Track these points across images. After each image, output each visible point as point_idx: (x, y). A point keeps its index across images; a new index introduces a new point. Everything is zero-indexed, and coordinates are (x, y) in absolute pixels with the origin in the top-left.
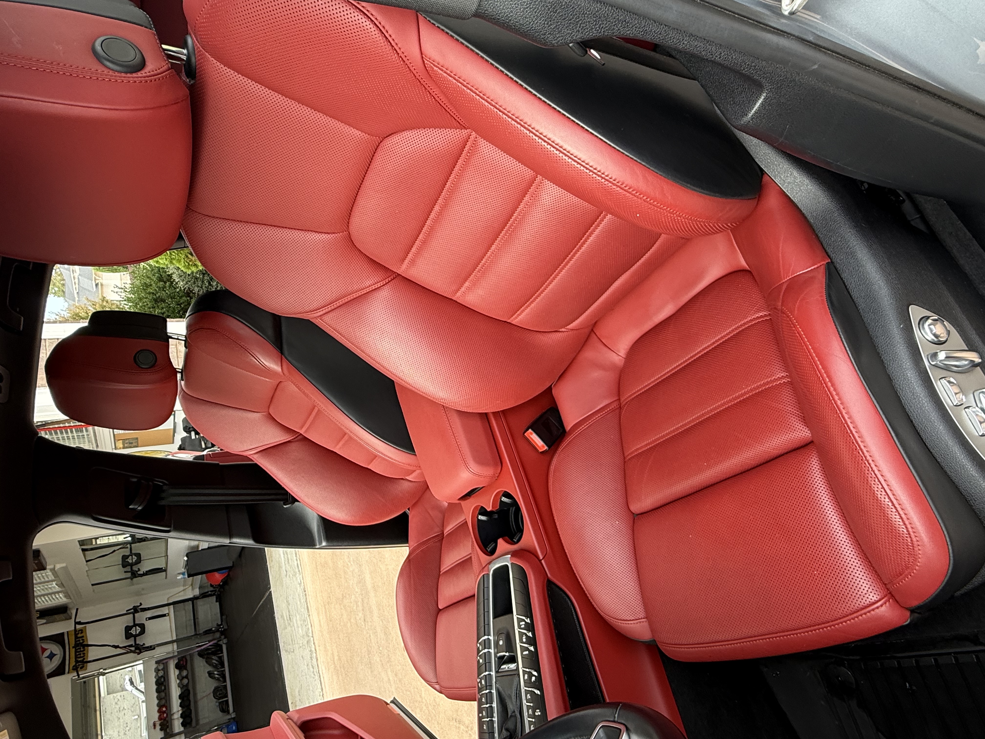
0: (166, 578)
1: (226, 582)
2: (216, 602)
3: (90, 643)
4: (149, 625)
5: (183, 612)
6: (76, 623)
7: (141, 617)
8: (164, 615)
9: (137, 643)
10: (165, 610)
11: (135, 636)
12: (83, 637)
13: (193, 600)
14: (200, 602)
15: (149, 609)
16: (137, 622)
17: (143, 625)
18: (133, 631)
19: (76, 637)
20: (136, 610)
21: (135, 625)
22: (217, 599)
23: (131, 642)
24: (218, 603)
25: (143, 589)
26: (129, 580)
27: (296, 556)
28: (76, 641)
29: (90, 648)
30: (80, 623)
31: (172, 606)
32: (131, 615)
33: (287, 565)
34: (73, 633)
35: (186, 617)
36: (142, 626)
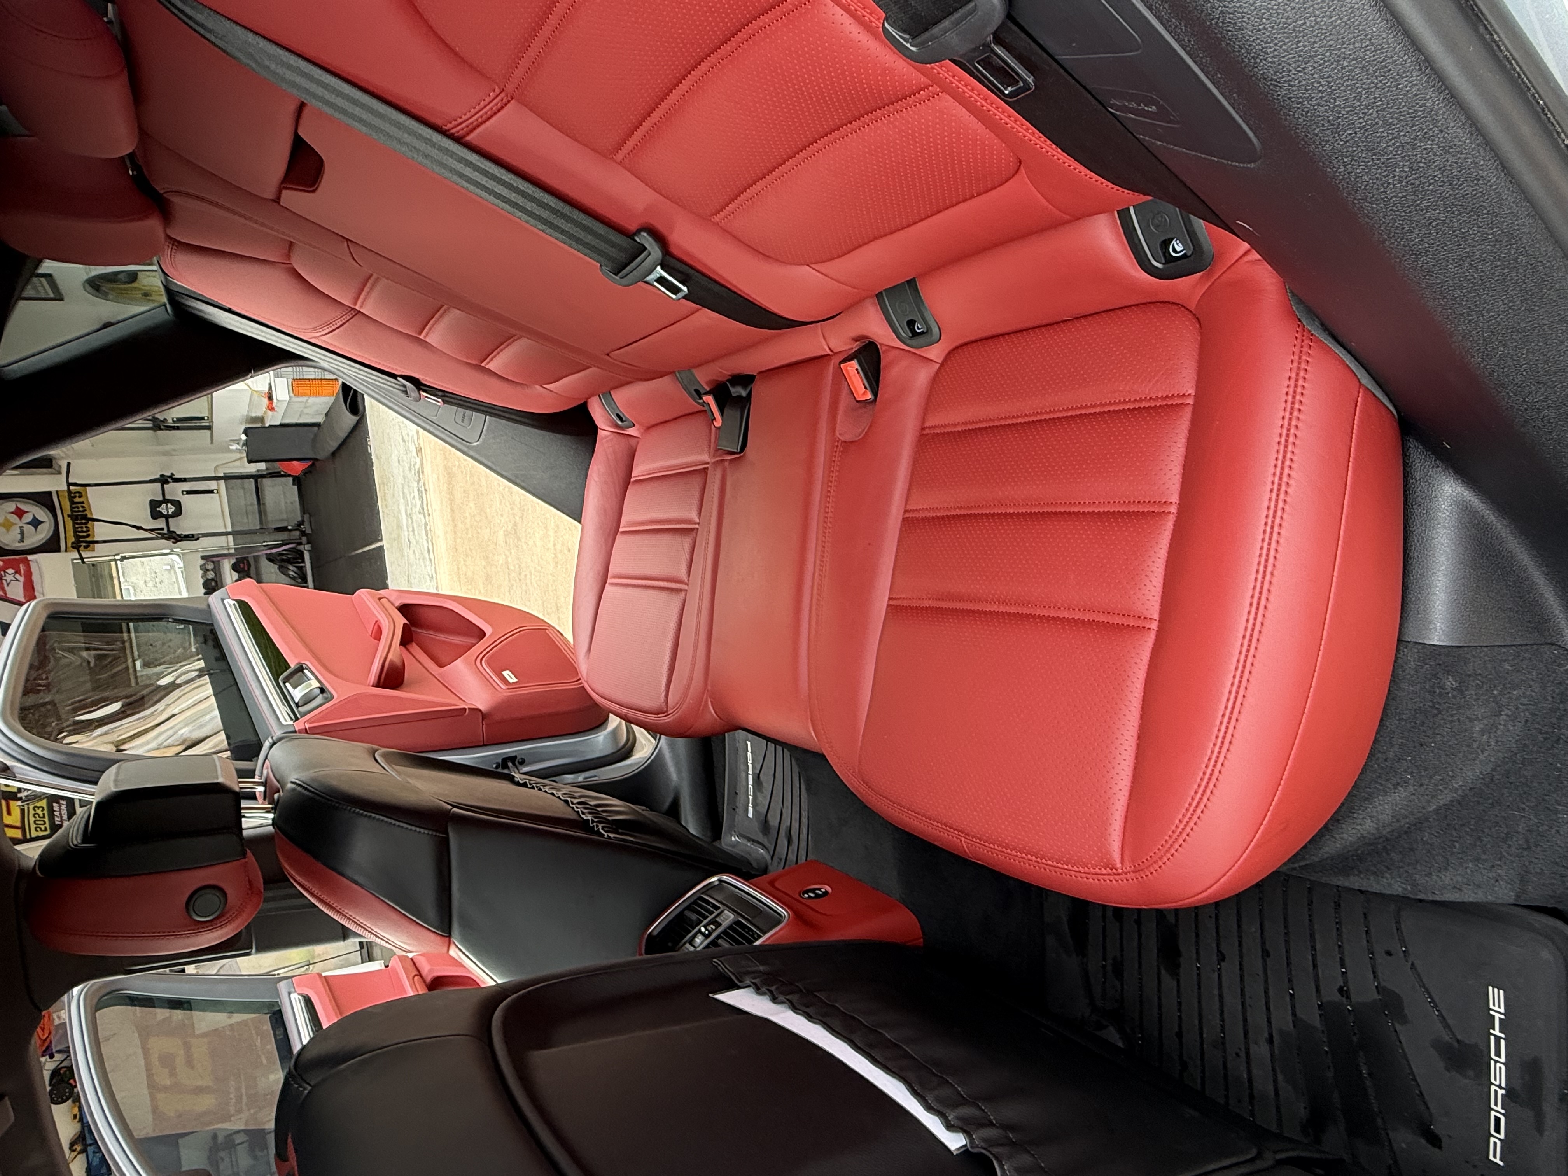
0: (212, 443)
1: (307, 472)
2: (294, 484)
3: (95, 517)
4: (187, 502)
5: (242, 491)
6: (69, 484)
7: (174, 490)
8: (211, 492)
9: (171, 529)
10: (213, 485)
11: (167, 517)
12: (83, 503)
13: (257, 477)
14: (267, 483)
15: (185, 480)
16: (168, 497)
17: (179, 502)
18: (163, 509)
19: (72, 502)
20: (164, 480)
21: (166, 501)
22: (294, 480)
23: (161, 523)
24: (296, 487)
25: (174, 450)
26: (150, 431)
27: (427, 536)
28: (72, 508)
29: (96, 523)
30: (75, 484)
31: (222, 482)
32: (158, 485)
33: (411, 533)
34: (66, 494)
35: (246, 500)
36: (177, 504)
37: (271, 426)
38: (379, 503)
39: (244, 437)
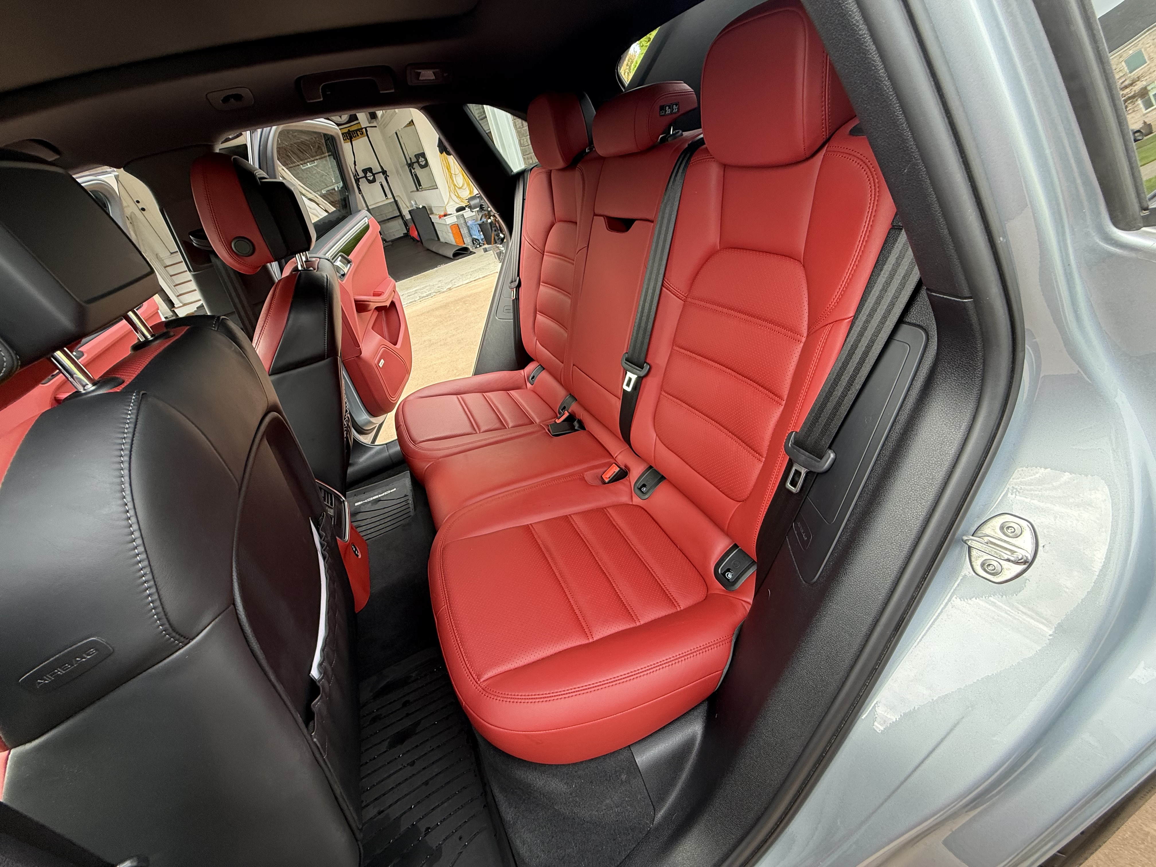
0: (412, 192)
1: (413, 239)
2: (404, 234)
3: (353, 142)
4: (377, 184)
5: (391, 210)
6: (366, 128)
7: (381, 178)
8: (386, 196)
9: (360, 180)
10: (390, 196)
11: (366, 177)
12: (358, 136)
13: (401, 216)
14: (400, 221)
15: (388, 182)
16: (376, 175)
17: (375, 181)
18: (369, 174)
19: (356, 130)
20: (384, 172)
21: (374, 175)
22: (406, 233)
23: (361, 174)
24: (402, 235)
25: (400, 175)
26: (406, 163)
27: (410, 303)
28: (353, 131)
29: (350, 143)
30: (366, 131)
31: (393, 200)
32: (380, 170)
33: (407, 295)
34: (359, 128)
35: (388, 213)
36: (374, 181)
37: (430, 218)
38: (414, 277)
39: (421, 207)
